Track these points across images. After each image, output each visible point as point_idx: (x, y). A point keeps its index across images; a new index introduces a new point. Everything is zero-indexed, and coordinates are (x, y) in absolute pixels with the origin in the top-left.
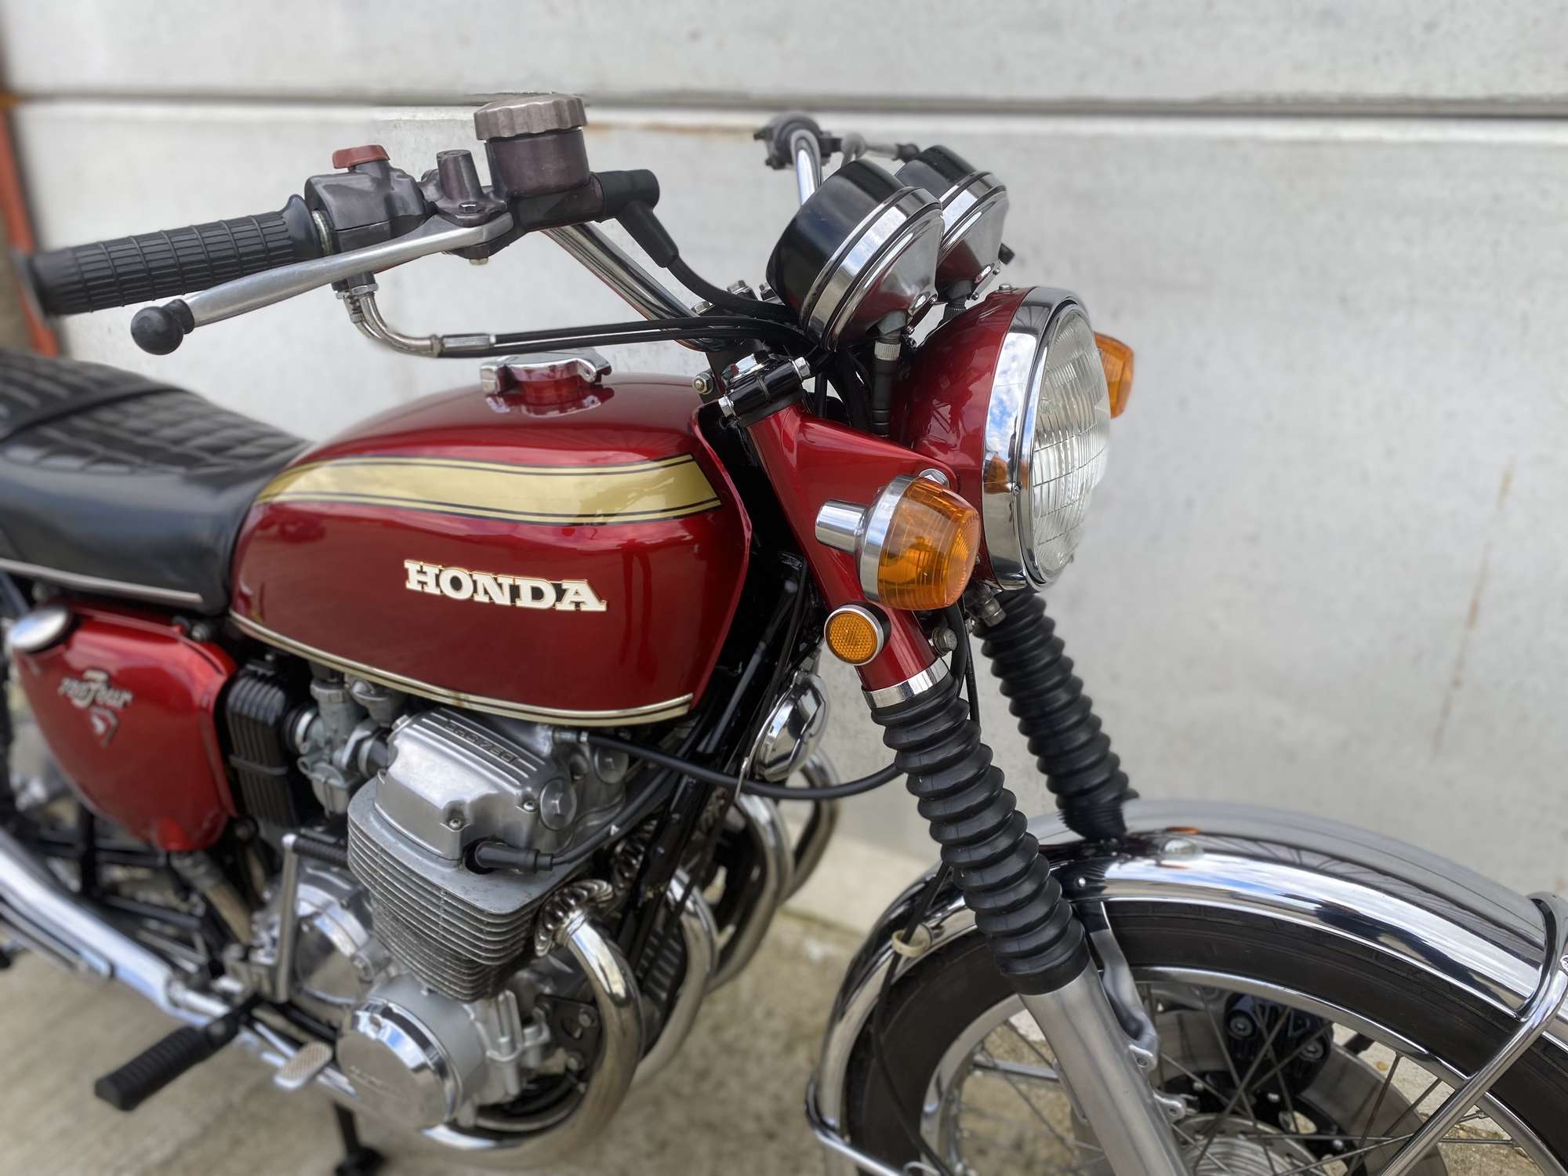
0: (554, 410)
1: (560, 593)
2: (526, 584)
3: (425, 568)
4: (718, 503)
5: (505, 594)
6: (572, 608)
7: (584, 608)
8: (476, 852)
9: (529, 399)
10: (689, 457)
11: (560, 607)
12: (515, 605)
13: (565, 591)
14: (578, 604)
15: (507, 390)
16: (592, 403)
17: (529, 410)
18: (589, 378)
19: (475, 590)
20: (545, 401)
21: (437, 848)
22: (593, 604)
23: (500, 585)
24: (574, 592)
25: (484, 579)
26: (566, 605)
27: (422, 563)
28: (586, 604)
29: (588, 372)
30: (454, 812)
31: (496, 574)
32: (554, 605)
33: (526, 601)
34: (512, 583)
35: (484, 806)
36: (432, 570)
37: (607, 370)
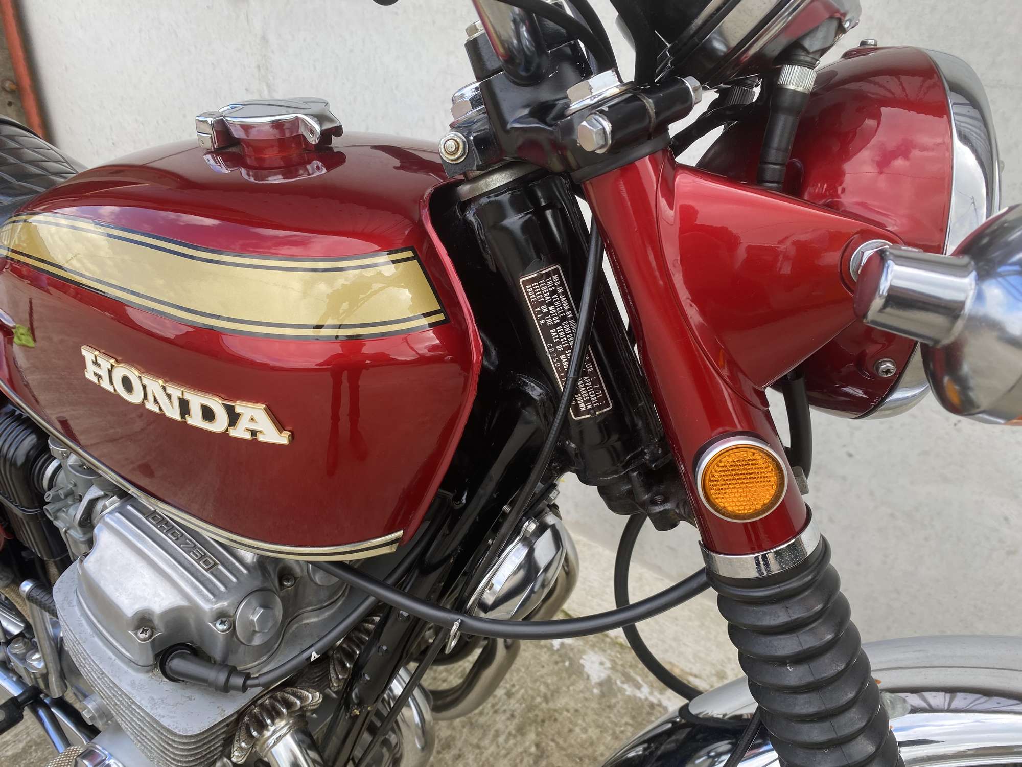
0: (275, 174)
1: (234, 418)
2: (196, 400)
3: (99, 361)
4: (441, 317)
5: (175, 407)
6: (248, 436)
7: (261, 438)
8: (167, 663)
9: (249, 161)
10: (410, 254)
11: (233, 433)
12: (185, 422)
13: (238, 415)
14: (254, 433)
15: (224, 148)
16: (316, 171)
17: (248, 175)
18: (313, 140)
19: (145, 397)
20: (266, 165)
21: (128, 652)
22: (272, 435)
23: (169, 396)
24: (249, 418)
25: (155, 386)
26: (240, 432)
27: (97, 353)
28: (264, 434)
29: (312, 131)
30: (144, 621)
31: (166, 382)
32: (227, 430)
33: (196, 420)
34: (181, 396)
35: (176, 618)
36: (105, 363)
37: (338, 131)
